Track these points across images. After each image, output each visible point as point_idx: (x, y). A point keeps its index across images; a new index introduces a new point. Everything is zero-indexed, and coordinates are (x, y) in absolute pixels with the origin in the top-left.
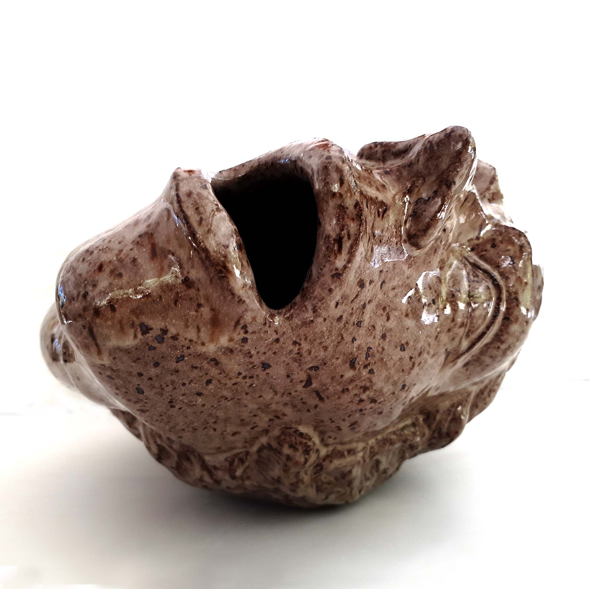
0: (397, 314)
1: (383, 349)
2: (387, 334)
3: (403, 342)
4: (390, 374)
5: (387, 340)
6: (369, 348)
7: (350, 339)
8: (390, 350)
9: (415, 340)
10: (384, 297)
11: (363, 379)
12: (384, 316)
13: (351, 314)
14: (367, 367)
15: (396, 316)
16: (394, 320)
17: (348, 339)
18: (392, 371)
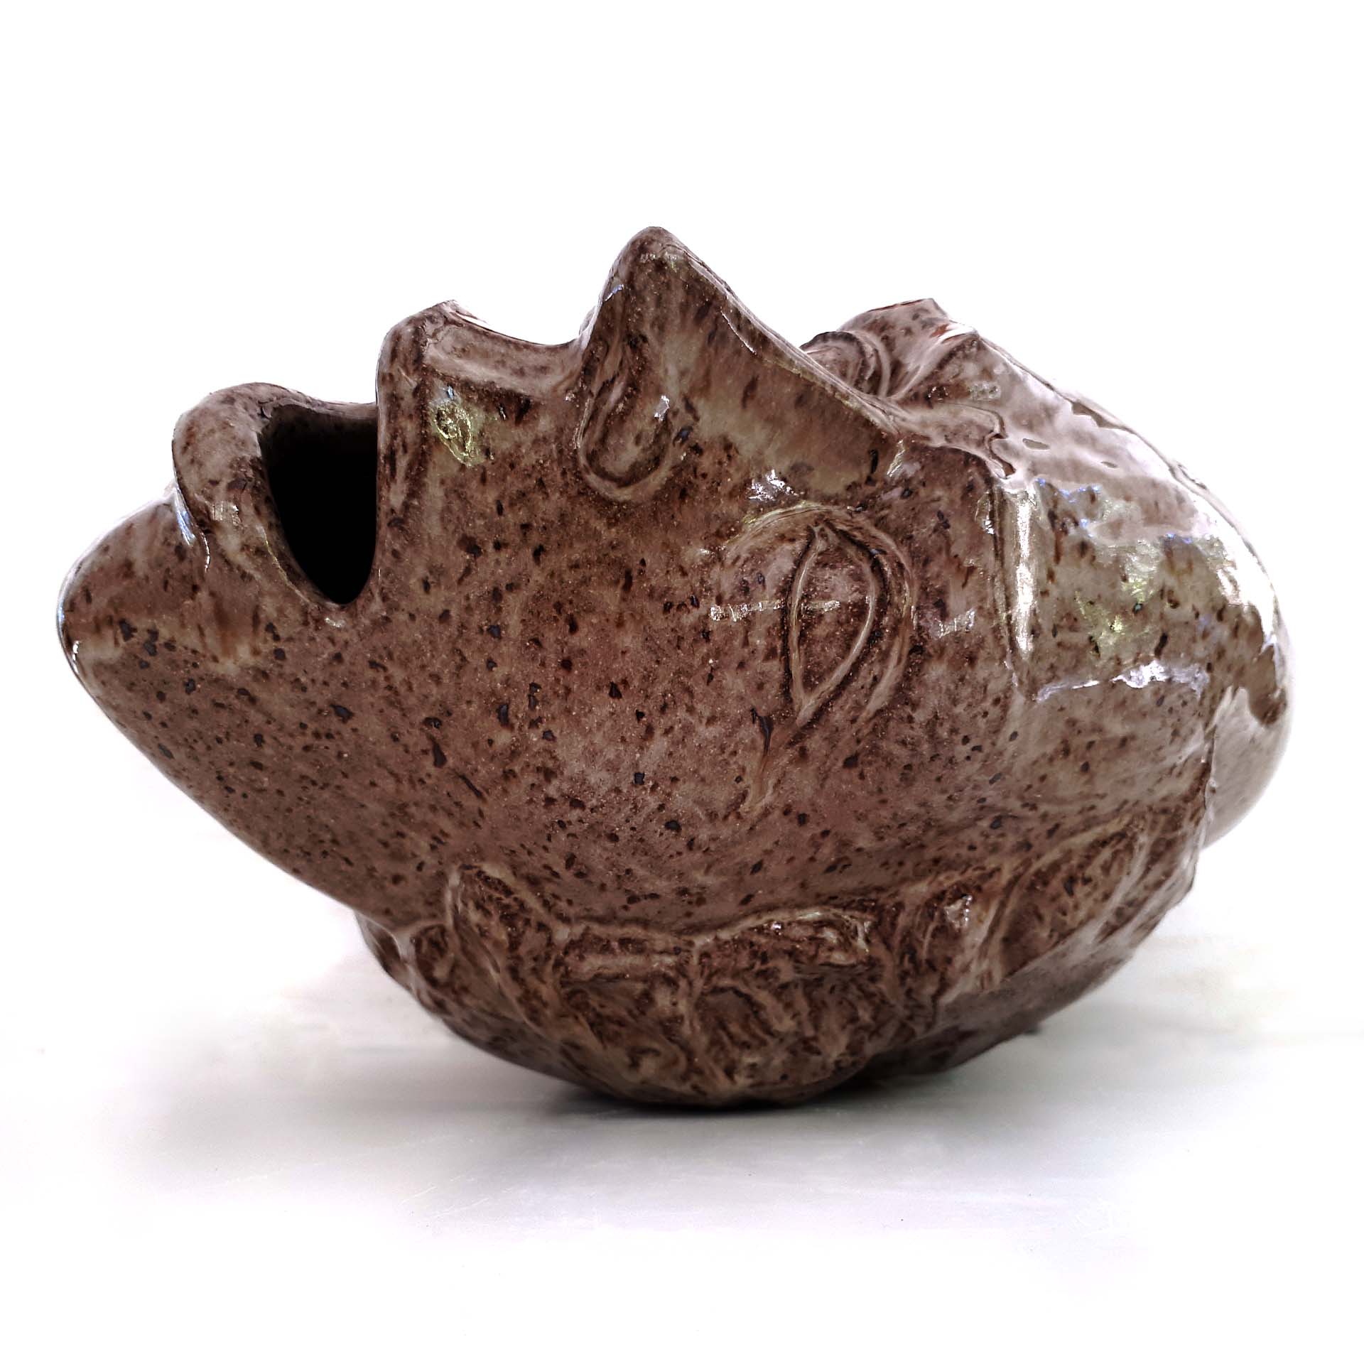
0: (594, 621)
1: (568, 691)
2: (573, 661)
3: (613, 680)
4: (592, 743)
5: (576, 672)
6: (534, 686)
7: (482, 662)
8: (585, 693)
9: (645, 678)
10: (553, 583)
11: (535, 750)
12: (562, 622)
13: (468, 609)
14: (538, 727)
15: (592, 624)
16: (589, 632)
17: (477, 661)
18: (598, 739)
